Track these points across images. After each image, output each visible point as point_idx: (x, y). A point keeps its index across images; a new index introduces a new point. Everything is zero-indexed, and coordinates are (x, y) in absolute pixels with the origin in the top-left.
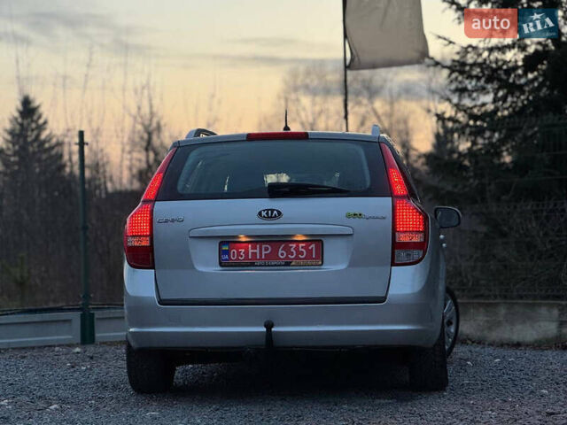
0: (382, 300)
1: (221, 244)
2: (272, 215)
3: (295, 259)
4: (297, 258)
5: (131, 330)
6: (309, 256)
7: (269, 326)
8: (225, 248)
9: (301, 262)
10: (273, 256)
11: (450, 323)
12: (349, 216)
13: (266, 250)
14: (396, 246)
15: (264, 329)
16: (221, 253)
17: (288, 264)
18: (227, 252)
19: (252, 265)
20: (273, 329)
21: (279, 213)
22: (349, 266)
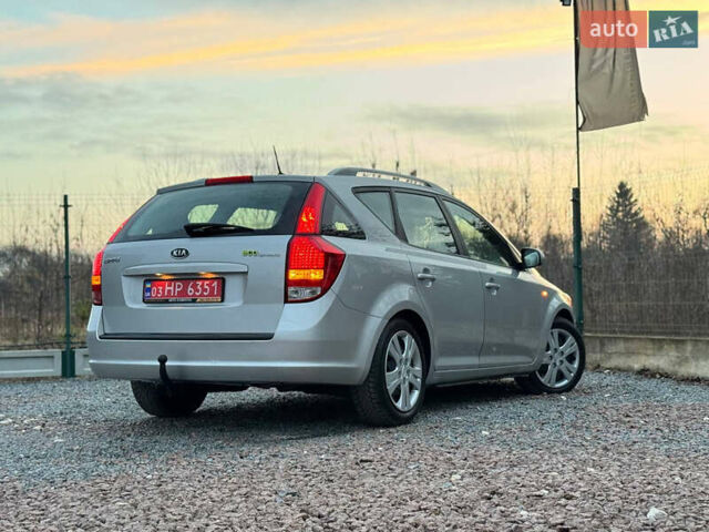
0: (269, 337)
1: (146, 282)
2: (182, 254)
3: (200, 296)
4: (201, 295)
5: (91, 361)
6: (211, 294)
7: (163, 360)
8: (148, 286)
9: (205, 299)
10: (183, 293)
11: (571, 358)
12: (245, 254)
13: (179, 287)
14: (288, 283)
15: (158, 364)
16: (146, 290)
17: (194, 301)
18: (149, 290)
19: (167, 302)
20: (167, 364)
21: (187, 252)
22: (244, 303)
